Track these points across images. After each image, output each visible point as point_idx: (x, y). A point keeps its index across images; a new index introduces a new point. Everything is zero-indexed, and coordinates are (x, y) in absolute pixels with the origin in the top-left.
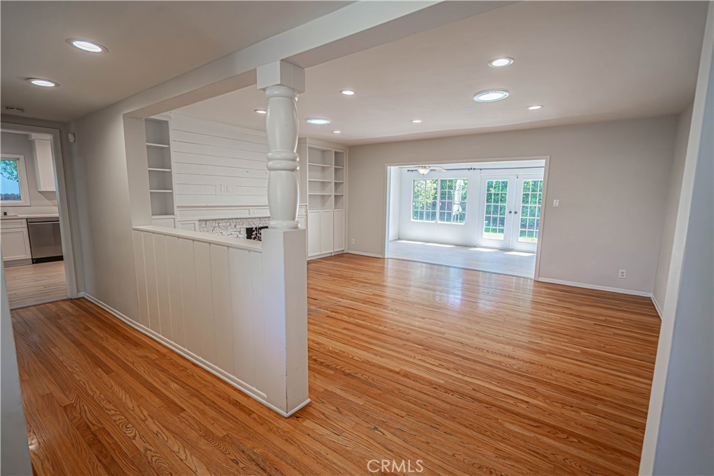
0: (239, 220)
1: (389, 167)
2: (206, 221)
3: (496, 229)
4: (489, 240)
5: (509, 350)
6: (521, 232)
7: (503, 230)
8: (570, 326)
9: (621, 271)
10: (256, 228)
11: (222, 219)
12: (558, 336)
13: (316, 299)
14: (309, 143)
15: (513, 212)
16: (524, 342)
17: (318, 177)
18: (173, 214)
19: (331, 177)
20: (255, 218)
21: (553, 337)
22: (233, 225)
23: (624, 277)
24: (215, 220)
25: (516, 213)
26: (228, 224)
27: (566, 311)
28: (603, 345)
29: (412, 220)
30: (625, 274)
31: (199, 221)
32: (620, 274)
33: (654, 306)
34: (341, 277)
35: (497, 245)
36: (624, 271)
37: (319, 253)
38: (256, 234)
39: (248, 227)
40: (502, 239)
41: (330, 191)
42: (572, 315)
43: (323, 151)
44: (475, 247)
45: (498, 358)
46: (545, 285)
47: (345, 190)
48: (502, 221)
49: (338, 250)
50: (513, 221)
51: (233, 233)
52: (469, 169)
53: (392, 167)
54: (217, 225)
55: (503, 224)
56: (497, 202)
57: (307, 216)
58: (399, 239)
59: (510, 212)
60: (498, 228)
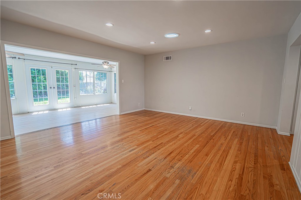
3: (42, 99)
6: (59, 98)
7: (47, 98)
25: (54, 88)
48: (46, 93)
55: (47, 95)
59: (50, 88)
60: (43, 98)
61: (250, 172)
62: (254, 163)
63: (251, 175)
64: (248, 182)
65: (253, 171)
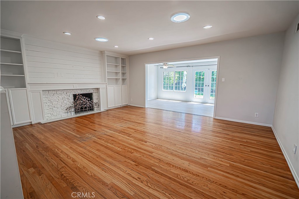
0: (69, 90)
1: (146, 65)
2: (49, 91)
4: (197, 99)
5: (186, 164)
6: (211, 94)
7: (203, 94)
8: (226, 146)
9: (256, 113)
10: (78, 94)
11: (59, 90)
12: (218, 154)
13: (95, 131)
14: (107, 53)
15: (207, 86)
16: (197, 158)
17: (114, 70)
18: (25, 87)
19: (120, 70)
20: (78, 89)
21: (214, 154)
22: (65, 93)
23: (258, 117)
24: (55, 90)
25: (208, 86)
26: (62, 92)
27: (226, 136)
28: (243, 160)
29: (163, 90)
30: (258, 115)
31: (43, 91)
32: (255, 115)
33: (273, 132)
34: (118, 118)
35: (201, 101)
36: (258, 113)
37: (114, 106)
38: (79, 97)
39: (74, 94)
40: (203, 98)
41: (120, 76)
42: (229, 139)
43: (116, 58)
44: (191, 102)
45: (177, 172)
46: (219, 121)
47: (127, 76)
49: (124, 104)
50: (207, 90)
51: (66, 97)
52: (187, 66)
53: (148, 65)
54: (55, 93)
55: (203, 91)
56: (200, 81)
57: (107, 88)
58: (157, 99)
59: (206, 86)
60: (200, 93)
61: (58, 165)
62: (64, 174)
63: (55, 164)
64: (52, 159)
65: (57, 167)
